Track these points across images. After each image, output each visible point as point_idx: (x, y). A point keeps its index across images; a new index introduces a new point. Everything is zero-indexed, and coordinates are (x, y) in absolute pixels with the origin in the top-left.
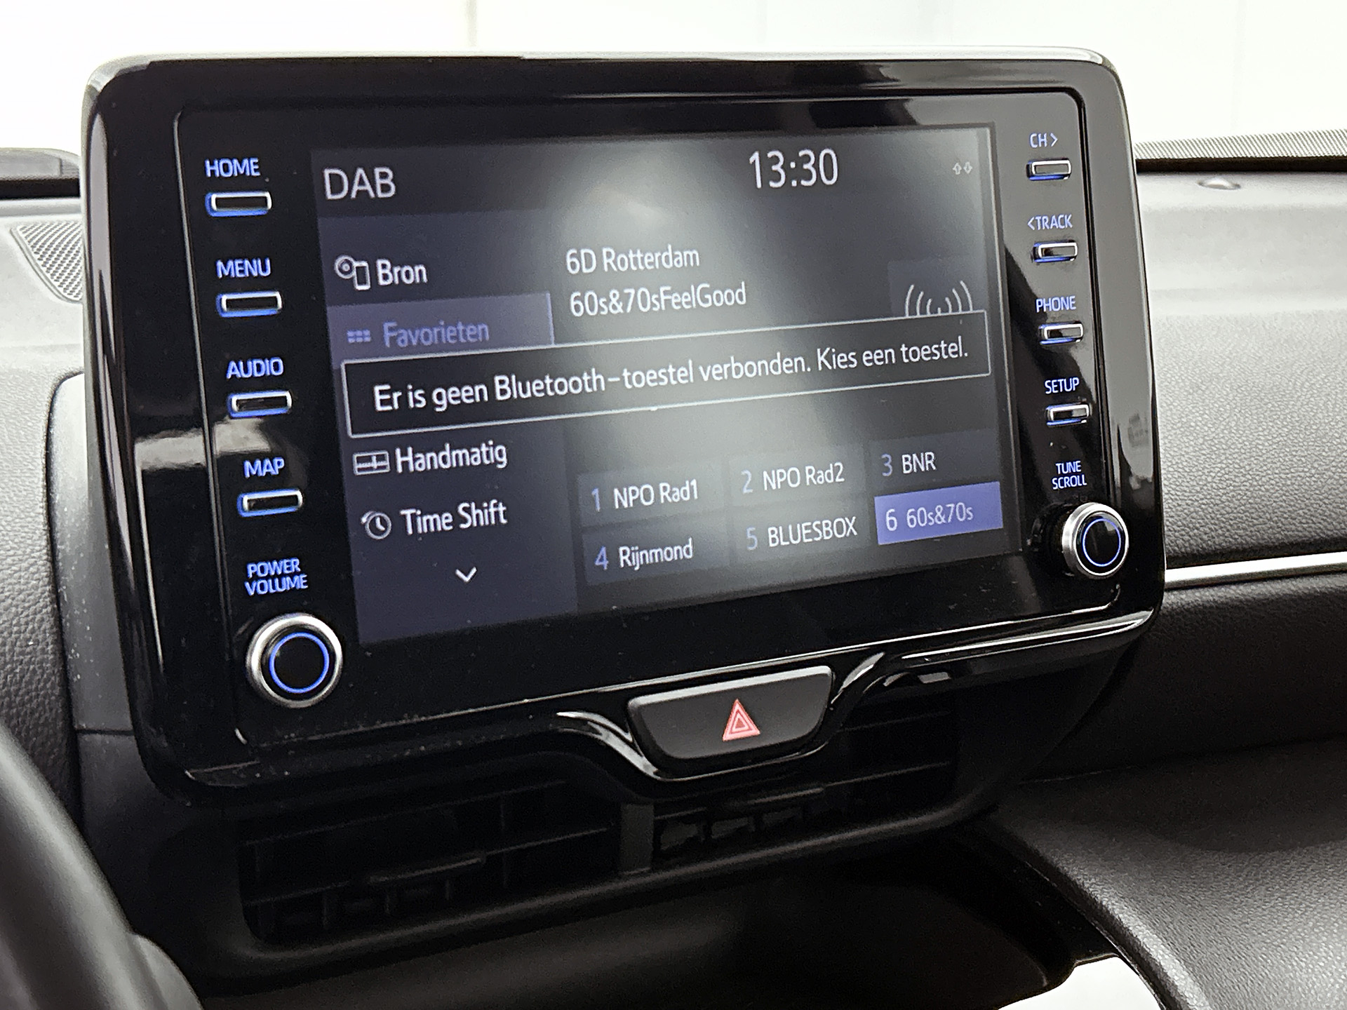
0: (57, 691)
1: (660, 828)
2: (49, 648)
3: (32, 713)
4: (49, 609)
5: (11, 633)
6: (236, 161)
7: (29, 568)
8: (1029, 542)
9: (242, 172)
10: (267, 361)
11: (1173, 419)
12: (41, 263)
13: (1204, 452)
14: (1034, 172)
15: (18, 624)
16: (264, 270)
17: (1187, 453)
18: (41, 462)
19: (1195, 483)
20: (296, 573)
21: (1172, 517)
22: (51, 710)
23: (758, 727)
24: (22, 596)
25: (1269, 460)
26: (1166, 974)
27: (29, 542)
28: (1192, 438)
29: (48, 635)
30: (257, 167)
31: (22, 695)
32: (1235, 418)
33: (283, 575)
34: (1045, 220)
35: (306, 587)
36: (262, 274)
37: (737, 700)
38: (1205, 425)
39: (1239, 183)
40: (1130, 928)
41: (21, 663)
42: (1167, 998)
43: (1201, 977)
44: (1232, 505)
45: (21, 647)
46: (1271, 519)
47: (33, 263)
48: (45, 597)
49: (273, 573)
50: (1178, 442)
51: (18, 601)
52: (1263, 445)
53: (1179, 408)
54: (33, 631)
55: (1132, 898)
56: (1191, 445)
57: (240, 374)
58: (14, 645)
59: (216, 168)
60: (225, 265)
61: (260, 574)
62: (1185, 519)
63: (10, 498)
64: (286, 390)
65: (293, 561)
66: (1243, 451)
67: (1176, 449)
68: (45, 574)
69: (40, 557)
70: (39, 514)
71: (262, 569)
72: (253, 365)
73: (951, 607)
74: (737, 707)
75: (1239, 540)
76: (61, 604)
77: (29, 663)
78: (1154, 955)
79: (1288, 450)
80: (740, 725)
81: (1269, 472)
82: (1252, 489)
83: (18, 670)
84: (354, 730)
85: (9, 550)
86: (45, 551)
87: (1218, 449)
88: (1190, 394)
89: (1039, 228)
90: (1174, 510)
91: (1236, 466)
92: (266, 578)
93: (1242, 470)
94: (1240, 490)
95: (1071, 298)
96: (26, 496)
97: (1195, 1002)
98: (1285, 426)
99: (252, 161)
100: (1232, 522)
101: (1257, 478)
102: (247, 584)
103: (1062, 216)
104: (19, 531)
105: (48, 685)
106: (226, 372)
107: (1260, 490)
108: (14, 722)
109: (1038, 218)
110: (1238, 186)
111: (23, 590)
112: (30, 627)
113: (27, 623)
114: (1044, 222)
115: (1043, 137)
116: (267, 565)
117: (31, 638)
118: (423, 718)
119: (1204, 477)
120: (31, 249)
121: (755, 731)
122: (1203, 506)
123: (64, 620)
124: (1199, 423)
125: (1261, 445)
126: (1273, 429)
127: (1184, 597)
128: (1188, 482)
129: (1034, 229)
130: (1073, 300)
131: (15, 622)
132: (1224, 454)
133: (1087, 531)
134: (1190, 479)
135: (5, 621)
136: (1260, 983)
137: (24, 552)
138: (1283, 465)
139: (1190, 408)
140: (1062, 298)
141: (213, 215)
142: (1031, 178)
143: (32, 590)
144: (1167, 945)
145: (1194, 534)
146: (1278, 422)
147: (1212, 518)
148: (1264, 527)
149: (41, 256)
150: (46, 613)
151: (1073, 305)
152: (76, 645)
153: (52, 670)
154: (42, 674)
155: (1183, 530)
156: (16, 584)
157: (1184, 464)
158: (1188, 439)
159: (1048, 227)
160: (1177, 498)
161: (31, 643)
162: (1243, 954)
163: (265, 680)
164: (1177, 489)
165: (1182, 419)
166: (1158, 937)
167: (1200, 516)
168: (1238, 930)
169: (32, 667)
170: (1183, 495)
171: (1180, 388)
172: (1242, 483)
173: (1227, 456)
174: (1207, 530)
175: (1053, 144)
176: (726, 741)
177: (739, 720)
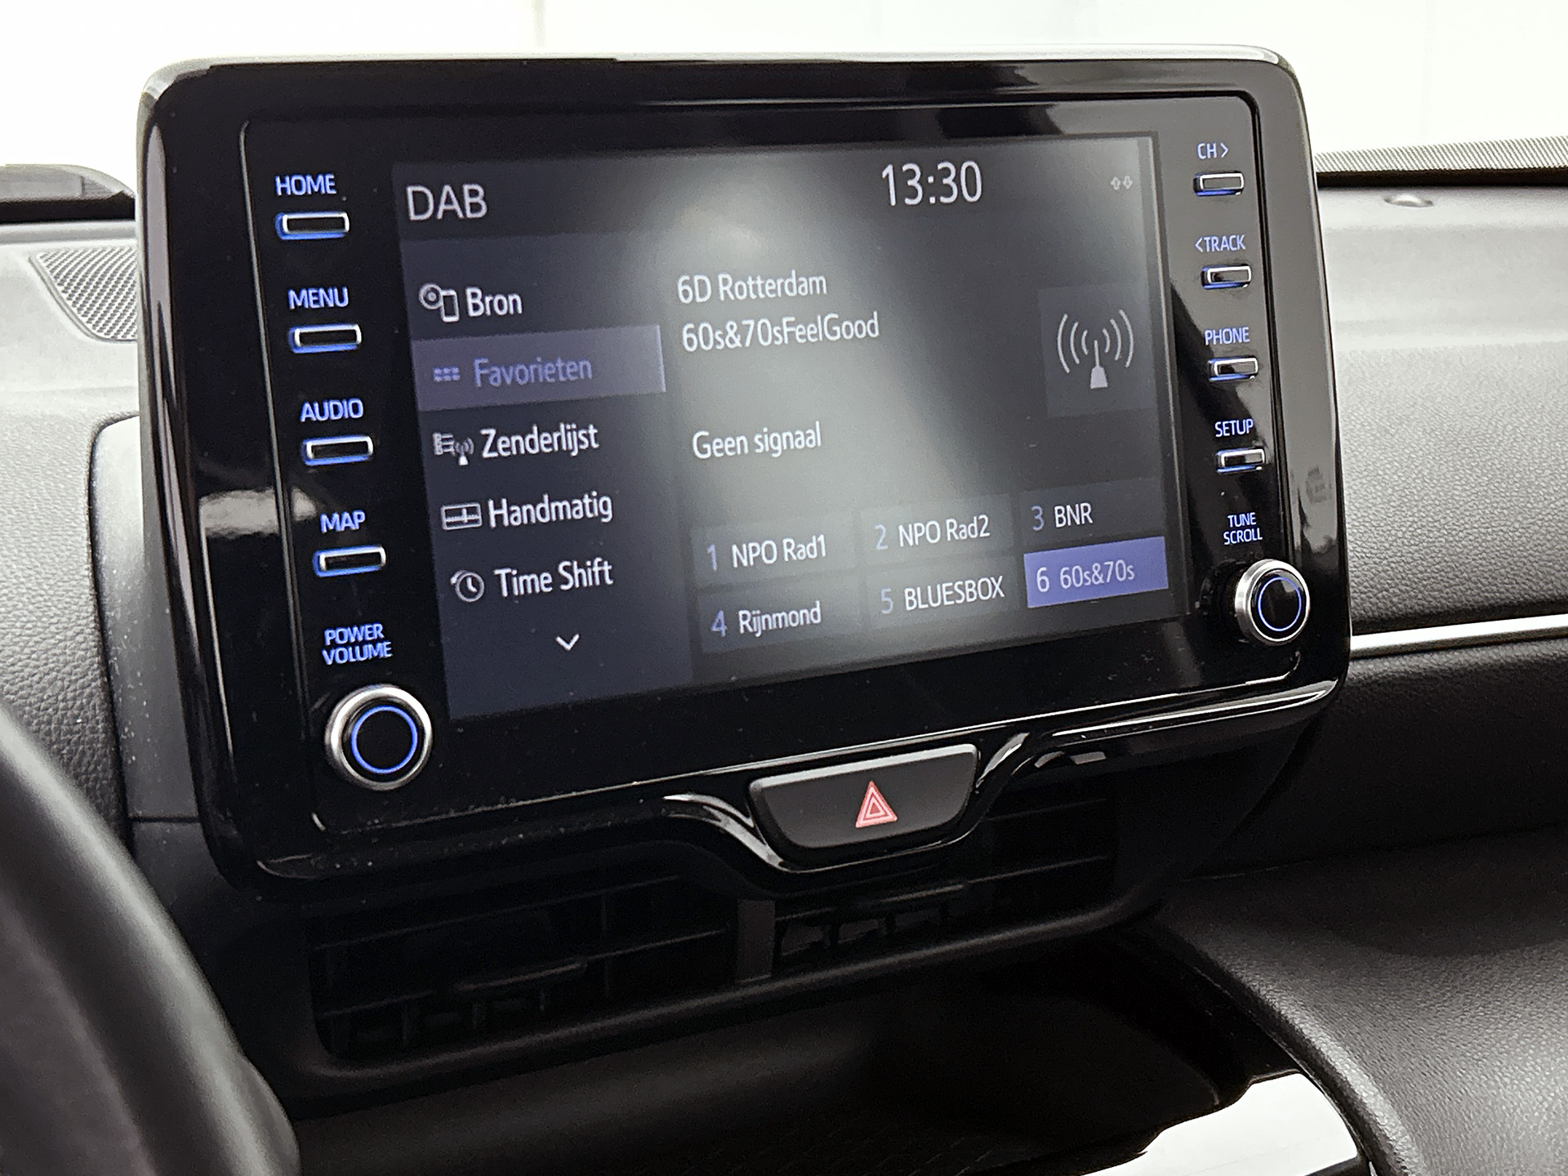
0: (110, 774)
1: (781, 930)
2: (100, 727)
4: (99, 682)
5: (56, 710)
6: (309, 178)
7: (75, 637)
8: (1197, 605)
9: (316, 189)
10: (345, 402)
11: (1359, 466)
12: (65, 296)
13: (1392, 504)
14: (1202, 187)
15: (65, 700)
16: (341, 299)
17: (1375, 505)
18: (84, 518)
19: (1383, 539)
20: (379, 640)
21: (1358, 577)
22: (103, 795)
23: (896, 812)
24: (68, 669)
25: (1468, 513)
26: (1353, 1091)
27: (74, 607)
28: (1379, 488)
29: (98, 712)
30: (333, 184)
32: (1429, 466)
33: (365, 642)
34: (1215, 241)
35: (390, 655)
36: (339, 304)
37: (871, 783)
38: (1395, 473)
39: (1431, 200)
40: (1313, 1040)
41: (69, 743)
43: (1392, 1093)
45: (68, 725)
46: (1469, 579)
47: (57, 296)
48: (94, 670)
49: (353, 640)
50: (1365, 493)
51: (64, 673)
52: (1460, 496)
53: (1365, 454)
54: (81, 708)
55: (1316, 1008)
56: (1379, 496)
57: (315, 416)
58: (60, 722)
59: (287, 185)
60: (298, 295)
61: (339, 641)
62: (1372, 579)
63: (51, 559)
64: (366, 434)
65: (375, 626)
66: (1437, 503)
67: (1361, 501)
68: (93, 644)
69: (87, 625)
70: (84, 576)
71: (341, 636)
72: (329, 407)
73: (1110, 678)
74: (872, 790)
75: (1434, 603)
76: (112, 677)
77: (77, 743)
78: (1339, 1068)
79: (1488, 501)
80: (875, 810)
81: (1467, 526)
82: (1447, 545)
83: (65, 752)
84: (444, 816)
85: (52, 617)
86: (92, 618)
87: (1410, 501)
88: (1377, 438)
89: (1208, 250)
90: (1360, 569)
91: (1430, 519)
92: (346, 646)
93: (1436, 524)
94: (1435, 546)
95: (1244, 329)
96: (68, 557)
97: (1386, 1121)
98: (1485, 475)
99: (328, 177)
100: (1425, 583)
101: (1454, 533)
102: (325, 653)
103: (1233, 236)
104: (63, 595)
105: (99, 768)
106: (300, 414)
107: (1457, 546)
109: (1207, 239)
110: (1430, 203)
111: (69, 662)
112: (78, 703)
113: (74, 699)
114: (1213, 243)
115: (1212, 148)
116: (346, 631)
117: (79, 714)
118: (522, 803)
119: (1393, 532)
120: (53, 280)
121: (891, 817)
122: (1393, 565)
123: (115, 696)
124: (1388, 472)
125: (1457, 495)
126: (1471, 478)
127: (1371, 666)
128: (1375, 538)
129: (1202, 251)
130: (1246, 331)
131: (60, 697)
132: (1416, 506)
133: (1262, 592)
134: (1377, 534)
135: (49, 696)
136: (1459, 1101)
137: (69, 619)
138: (1483, 518)
139: (1378, 455)
140: (1234, 330)
141: (284, 238)
142: (1199, 194)
143: (80, 662)
144: (1354, 1059)
145: (1383, 596)
146: (1477, 470)
147: (1403, 578)
148: (1461, 587)
149: (66, 288)
150: (95, 687)
151: (1247, 337)
152: (130, 723)
153: (104, 750)
154: (93, 756)
155: (1370, 591)
156: (60, 654)
157: (1371, 517)
158: (1375, 489)
159: (1218, 249)
160: (1364, 555)
161: (79, 721)
162: (1440, 1069)
163: (347, 759)
164: (1364, 545)
165: (1369, 467)
166: (1345, 1050)
167: (1389, 575)
168: (1434, 1042)
169: (81, 748)
170: (1370, 552)
171: (1366, 432)
172: (1436, 538)
173: (1420, 508)
174: (1398, 591)
175: (1223, 156)
176: (860, 828)
177: (874, 804)
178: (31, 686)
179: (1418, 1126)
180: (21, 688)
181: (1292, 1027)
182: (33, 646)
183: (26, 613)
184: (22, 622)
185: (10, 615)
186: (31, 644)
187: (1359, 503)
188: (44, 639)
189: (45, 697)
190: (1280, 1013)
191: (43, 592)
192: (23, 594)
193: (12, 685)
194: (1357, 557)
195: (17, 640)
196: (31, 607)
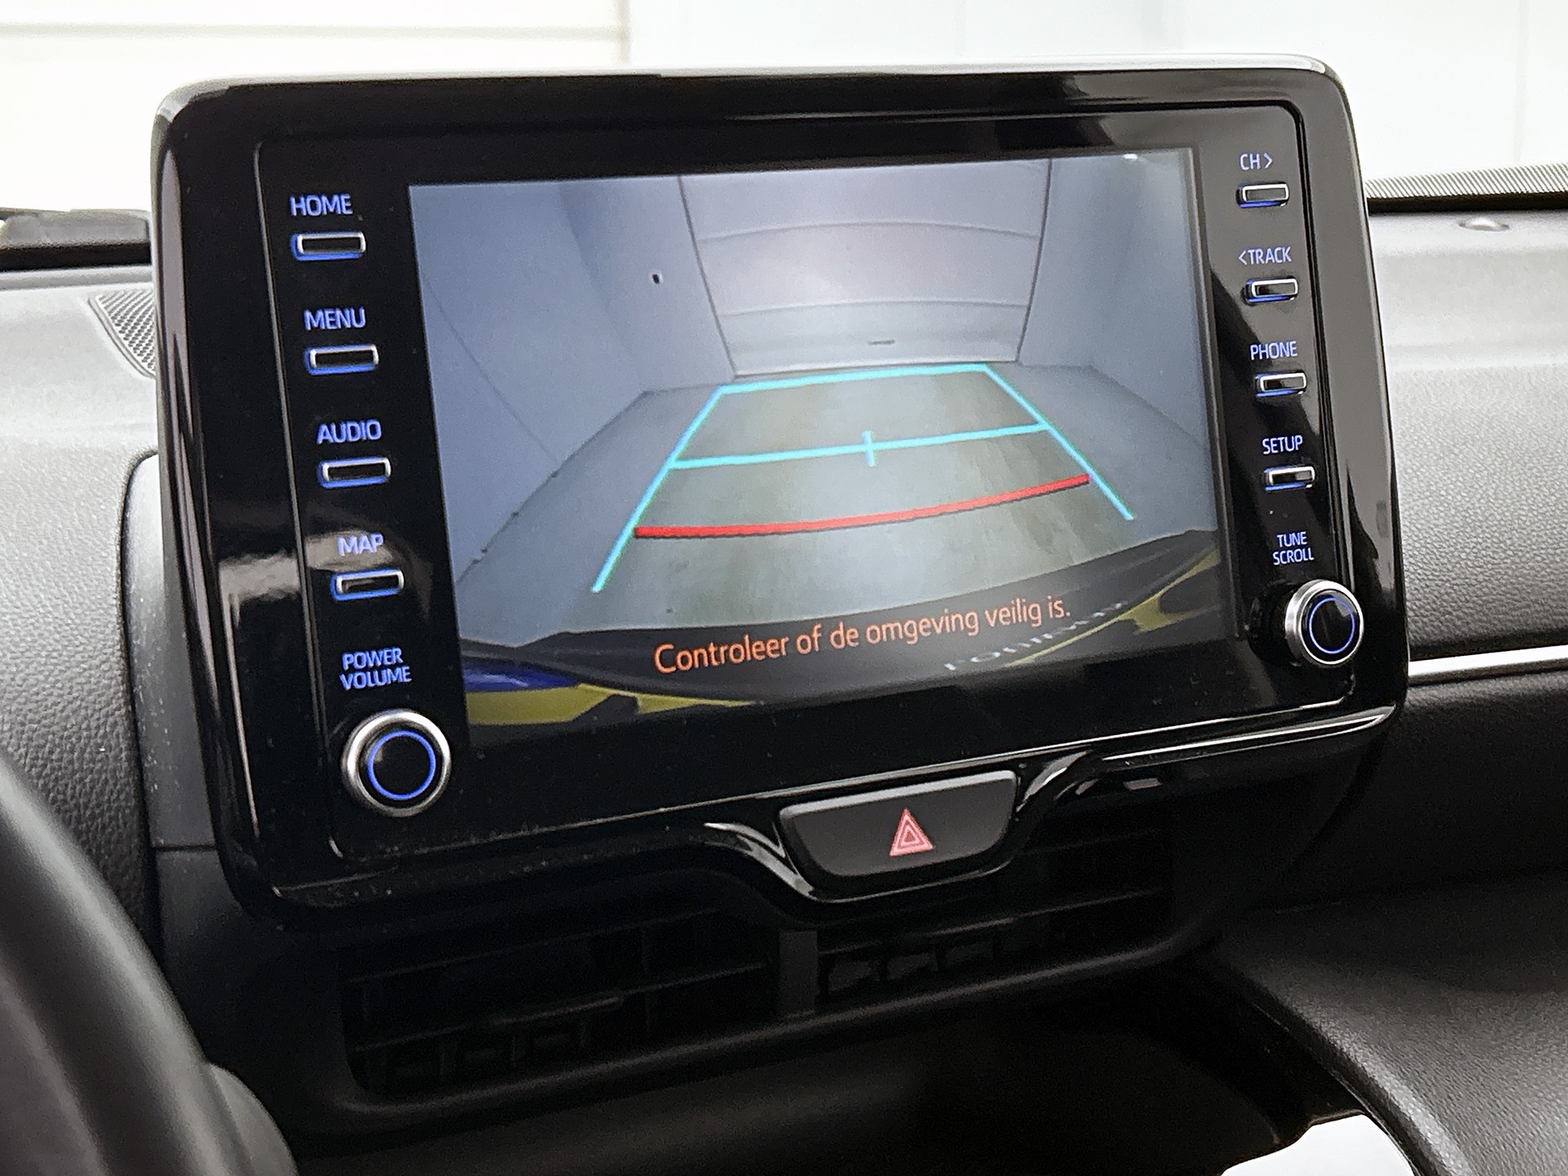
0: (133, 803)
1: (827, 964)
2: (123, 755)
3: (104, 827)
4: (123, 711)
5: (79, 739)
6: (324, 199)
7: (100, 665)
8: (1247, 628)
9: (331, 210)
10: (363, 424)
11: (1421, 487)
12: (122, 336)
13: (1455, 524)
14: (1245, 199)
15: (88, 728)
16: (358, 320)
17: (1436, 526)
18: (115, 549)
19: (1445, 561)
20: (398, 665)
21: (1419, 600)
22: (125, 824)
23: (931, 840)
24: (91, 698)
25: (1534, 533)
26: (1418, 1131)
27: (101, 636)
28: (1442, 509)
29: (121, 740)
30: (349, 204)
31: (92, 808)
32: (1494, 485)
33: (383, 667)
34: (1259, 253)
35: (409, 680)
36: (356, 325)
37: (906, 811)
38: (1459, 493)
39: (1506, 224)
40: (1376, 1078)
41: (91, 772)
42: (1420, 1159)
43: (1459, 1135)
44: (1490, 585)
45: (91, 753)
46: (1536, 601)
47: (113, 336)
48: (119, 698)
49: (371, 665)
50: (1426, 514)
51: (87, 702)
52: (1526, 516)
53: (1427, 474)
54: (105, 736)
55: (1377, 1044)
56: (1442, 517)
57: (333, 438)
58: (83, 751)
59: (302, 206)
60: (314, 315)
61: (357, 665)
62: (1434, 602)
63: (80, 588)
64: (384, 456)
65: (394, 650)
66: (1502, 523)
67: (1423, 522)
68: (119, 672)
69: (113, 653)
70: (112, 605)
71: (360, 660)
72: (346, 429)
73: (1155, 702)
74: (907, 817)
75: (1499, 626)
76: (136, 706)
77: (100, 772)
78: (1403, 1108)
79: (1556, 521)
80: (910, 838)
81: (1534, 547)
82: (1514, 567)
83: (88, 780)
84: (465, 843)
85: (77, 646)
86: (119, 647)
87: (1473, 521)
88: (1441, 458)
89: (1252, 262)
90: (1421, 591)
91: (1495, 540)
92: (364, 670)
93: (1502, 545)
94: (1501, 568)
95: (1291, 343)
96: (97, 586)
97: (1452, 1163)
98: (1553, 494)
99: (343, 197)
100: (1490, 605)
101: (1520, 554)
102: (343, 677)
103: (1279, 249)
104: (89, 624)
105: (122, 797)
106: (317, 437)
107: (1523, 567)
108: (84, 838)
109: (1251, 252)
110: (1506, 227)
111: (94, 690)
112: (102, 731)
113: (98, 727)
114: (1257, 255)
115: (1255, 158)
116: (364, 656)
117: (102, 744)
118: (545, 829)
119: (1456, 554)
120: (111, 321)
121: (927, 846)
122: (1455, 587)
123: (139, 724)
124: (1451, 492)
125: (1524, 516)
126: (1538, 498)
127: (1435, 692)
128: (1438, 559)
129: (1246, 263)
130: (1294, 346)
131: (84, 726)
132: (1480, 527)
133: (1313, 613)
134: (1440, 556)
135: (73, 725)
136: (1531, 1142)
137: (95, 648)
138: (1551, 539)
139: (1441, 475)
140: (1281, 344)
141: (300, 259)
142: (1242, 206)
143: (104, 691)
144: (1420, 1098)
145: (1446, 619)
146: (1545, 489)
147: (1467, 601)
148: (1528, 610)
149: (123, 328)
150: (119, 716)
151: (1294, 352)
152: (153, 751)
153: (126, 779)
154: (115, 785)
155: (1432, 614)
156: (86, 683)
157: (1434, 538)
158: (1437, 509)
159: (1263, 262)
160: (1426, 578)
161: (103, 750)
162: (1511, 1109)
163: (364, 785)
164: (1425, 567)
165: (1432, 488)
166: (1409, 1088)
167: (1453, 598)
168: (1504, 1082)
169: (103, 777)
170: (1432, 574)
171: (1428, 452)
172: (1502, 560)
173: (1484, 528)
174: (1462, 614)
175: (1267, 166)
176: (894, 857)
177: (909, 833)
178: (54, 715)
179: (1486, 1168)
180: (45, 718)
181: (1354, 1066)
182: (57, 676)
183: (52, 641)
184: (48, 651)
185: (36, 645)
186: (56, 672)
187: (1421, 524)
188: (69, 668)
189: (68, 726)
190: (1342, 1049)
191: (70, 622)
192: (50, 623)
193: (36, 713)
194: (1418, 579)
195: (42, 668)
196: (57, 636)
